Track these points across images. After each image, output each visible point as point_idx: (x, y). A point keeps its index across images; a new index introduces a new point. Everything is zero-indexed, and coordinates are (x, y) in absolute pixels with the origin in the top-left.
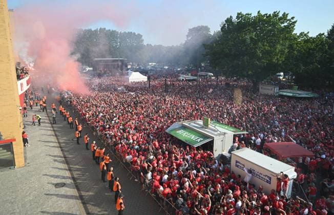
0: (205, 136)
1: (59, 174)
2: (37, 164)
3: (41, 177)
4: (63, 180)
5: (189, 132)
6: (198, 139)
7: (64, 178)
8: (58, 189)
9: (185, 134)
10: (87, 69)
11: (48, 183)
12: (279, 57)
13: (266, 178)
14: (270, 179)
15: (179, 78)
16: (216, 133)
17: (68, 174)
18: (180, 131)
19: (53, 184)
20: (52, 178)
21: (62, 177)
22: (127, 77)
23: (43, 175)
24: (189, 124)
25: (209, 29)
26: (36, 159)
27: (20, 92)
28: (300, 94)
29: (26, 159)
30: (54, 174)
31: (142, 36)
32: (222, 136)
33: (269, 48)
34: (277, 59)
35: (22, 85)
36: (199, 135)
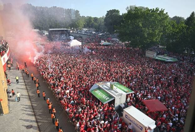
0: (110, 96)
1: (28, 119)
2: (16, 111)
3: (18, 121)
4: (31, 123)
5: (102, 92)
6: (107, 98)
7: (31, 121)
8: (28, 130)
9: (99, 94)
10: (46, 34)
11: (23, 126)
12: (157, 38)
13: (140, 127)
14: (142, 128)
15: (100, 43)
16: (116, 94)
17: (33, 118)
18: (97, 91)
19: (25, 126)
20: (25, 122)
21: (30, 121)
22: (69, 42)
23: (20, 119)
24: (102, 86)
25: (119, 11)
26: (15, 108)
27: (3, 64)
28: (167, 59)
29: (9, 108)
30: (26, 119)
31: (79, 12)
32: (120, 97)
33: (152, 32)
34: (156, 39)
35: (4, 59)
36: (107, 95)
